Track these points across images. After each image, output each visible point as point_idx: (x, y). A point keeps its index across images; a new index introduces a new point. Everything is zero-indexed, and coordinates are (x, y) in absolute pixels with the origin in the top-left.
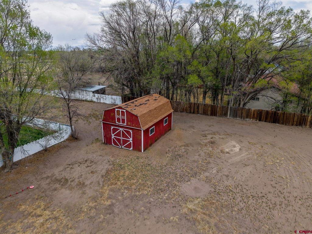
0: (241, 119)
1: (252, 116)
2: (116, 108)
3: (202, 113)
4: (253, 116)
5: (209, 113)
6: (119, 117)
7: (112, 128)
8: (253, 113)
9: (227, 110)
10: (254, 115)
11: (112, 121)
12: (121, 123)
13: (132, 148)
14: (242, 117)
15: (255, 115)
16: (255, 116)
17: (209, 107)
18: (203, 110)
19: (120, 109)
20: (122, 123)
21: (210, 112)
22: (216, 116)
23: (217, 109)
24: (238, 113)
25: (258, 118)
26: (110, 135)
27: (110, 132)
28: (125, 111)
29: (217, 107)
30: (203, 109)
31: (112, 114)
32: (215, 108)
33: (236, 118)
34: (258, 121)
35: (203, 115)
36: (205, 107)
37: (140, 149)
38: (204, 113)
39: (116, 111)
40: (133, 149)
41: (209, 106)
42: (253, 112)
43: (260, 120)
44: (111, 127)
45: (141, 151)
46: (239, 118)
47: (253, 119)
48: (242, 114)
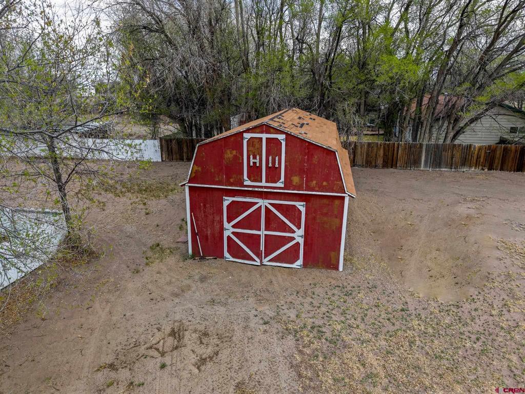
0: (451, 168)
1: (475, 161)
2: (248, 131)
3: (364, 163)
4: (477, 161)
5: (380, 161)
6: (257, 161)
7: (226, 204)
8: (478, 153)
9: (421, 152)
10: (478, 157)
11: (228, 178)
12: (264, 183)
13: (300, 262)
14: (451, 165)
15: (480, 158)
16: (482, 161)
17: (378, 149)
18: (365, 158)
19: (262, 132)
20: (267, 181)
21: (382, 160)
22: (396, 167)
23: (398, 151)
24: (443, 158)
25: (487, 165)
26: (217, 227)
27: (217, 218)
28: (281, 137)
29: (398, 148)
30: (365, 154)
31: (229, 154)
32: (394, 150)
33: (440, 167)
34: (486, 170)
35: (367, 167)
36: (370, 149)
37: (333, 261)
38: (367, 163)
39: (245, 142)
40: (305, 265)
41: (381, 145)
42: (476, 152)
43: (490, 168)
44: (222, 201)
45: (337, 268)
46: (446, 168)
47: (476, 166)
48: (452, 159)
